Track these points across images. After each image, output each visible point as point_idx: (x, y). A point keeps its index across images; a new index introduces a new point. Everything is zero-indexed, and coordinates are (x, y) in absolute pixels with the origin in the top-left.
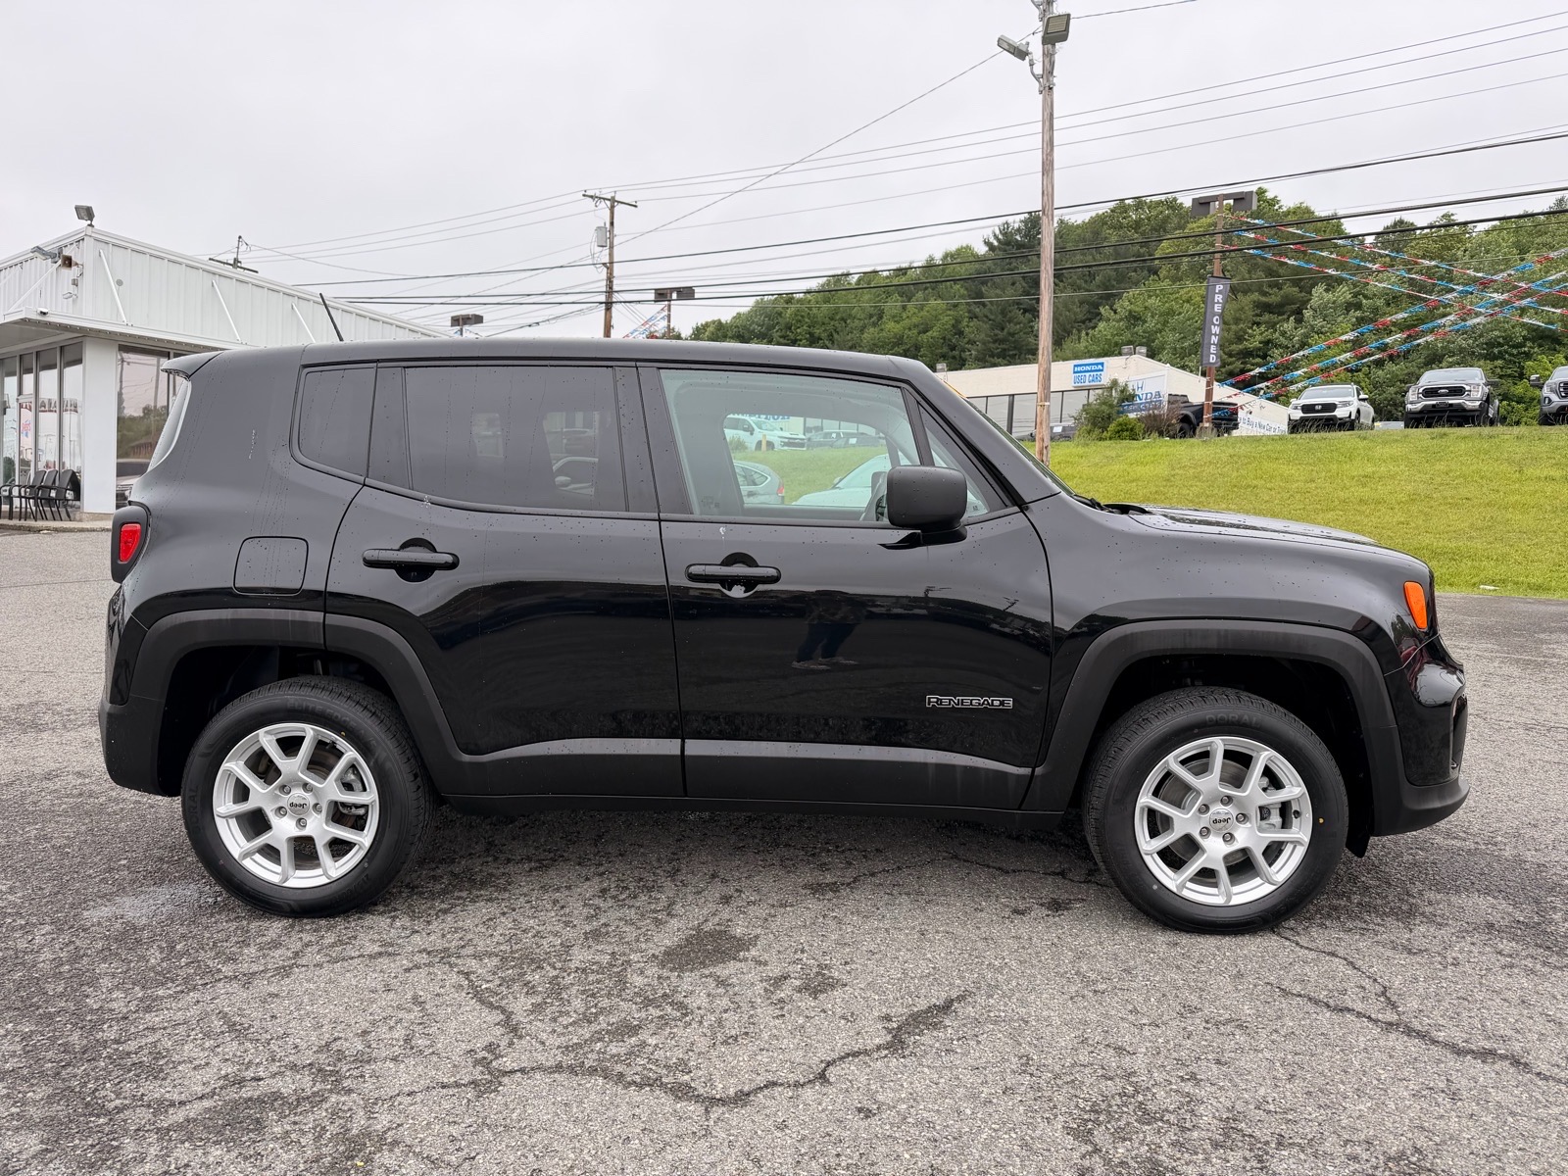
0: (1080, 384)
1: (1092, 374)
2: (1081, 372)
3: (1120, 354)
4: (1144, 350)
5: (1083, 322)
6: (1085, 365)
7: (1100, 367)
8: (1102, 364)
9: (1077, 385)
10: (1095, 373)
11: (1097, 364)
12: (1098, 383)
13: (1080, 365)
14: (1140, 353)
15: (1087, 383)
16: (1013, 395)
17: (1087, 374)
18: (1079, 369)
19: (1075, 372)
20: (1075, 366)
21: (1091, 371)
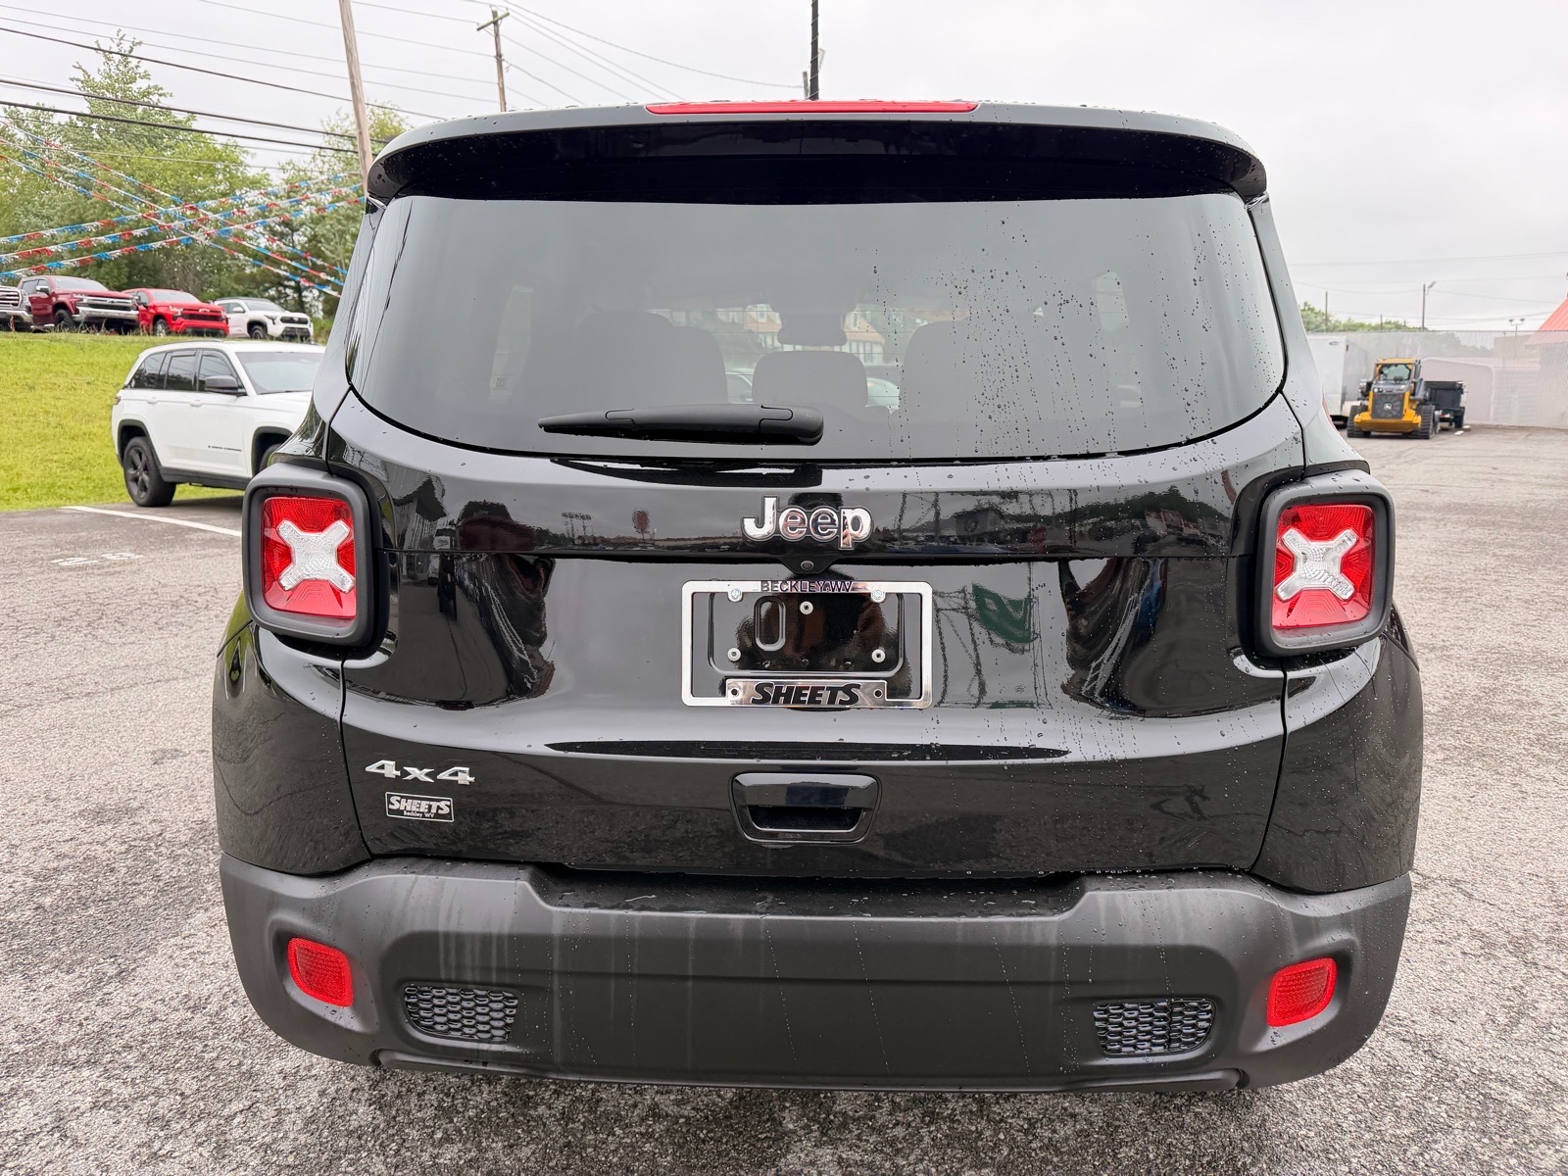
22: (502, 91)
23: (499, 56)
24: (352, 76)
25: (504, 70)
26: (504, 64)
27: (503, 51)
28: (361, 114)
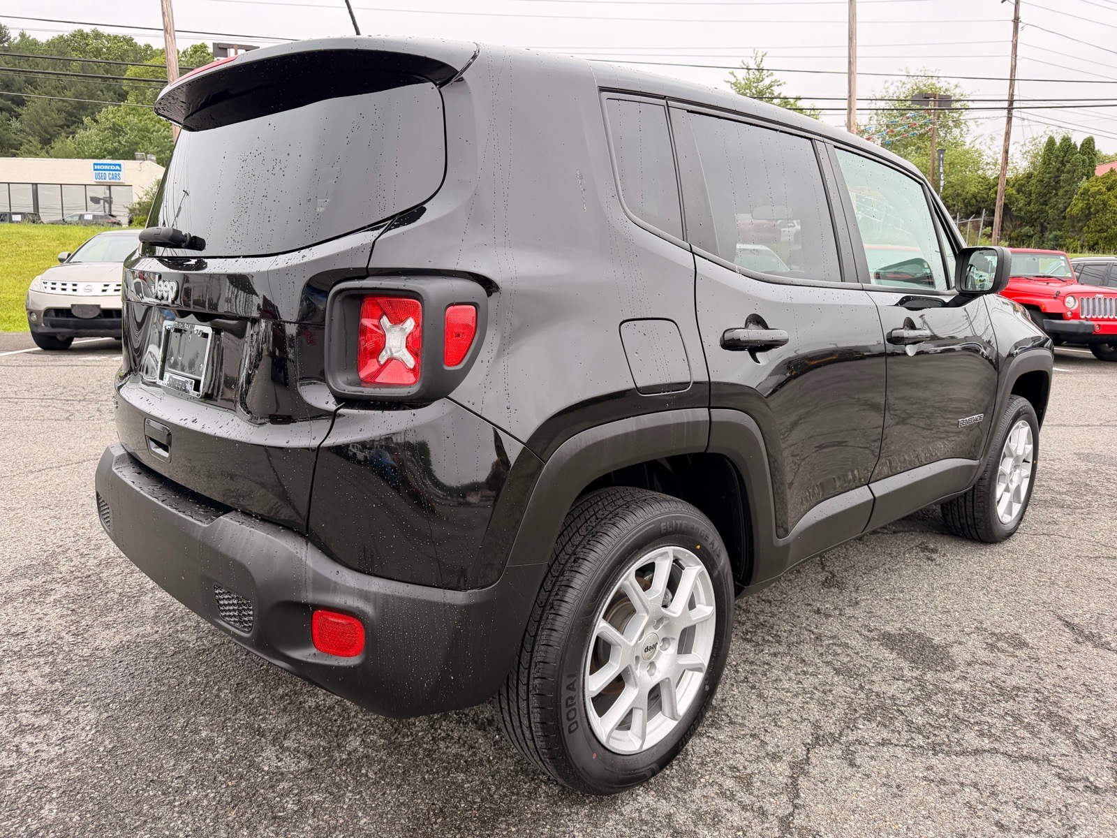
0: (101, 180)
1: (111, 172)
2: (100, 170)
3: (134, 159)
4: (154, 158)
5: (62, 127)
6: (104, 165)
7: (118, 167)
8: (120, 165)
9: (98, 180)
10: (114, 172)
11: (115, 165)
12: (118, 181)
13: (100, 164)
14: (151, 160)
15: (107, 180)
16: (36, 184)
17: (107, 173)
18: (99, 167)
19: (95, 170)
20: (95, 164)
21: (110, 170)
22: (1015, 46)
23: (1016, 20)
24: (850, 57)
25: (1019, 29)
26: (1020, 25)
27: (1021, 15)
28: (852, 83)
